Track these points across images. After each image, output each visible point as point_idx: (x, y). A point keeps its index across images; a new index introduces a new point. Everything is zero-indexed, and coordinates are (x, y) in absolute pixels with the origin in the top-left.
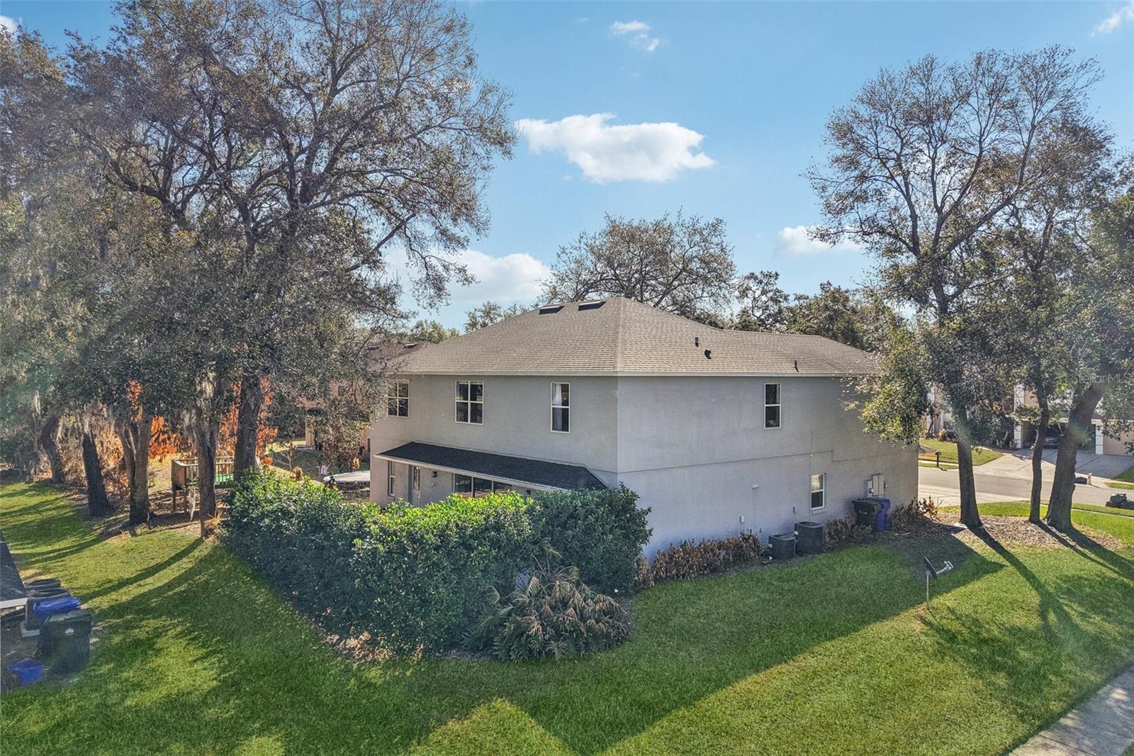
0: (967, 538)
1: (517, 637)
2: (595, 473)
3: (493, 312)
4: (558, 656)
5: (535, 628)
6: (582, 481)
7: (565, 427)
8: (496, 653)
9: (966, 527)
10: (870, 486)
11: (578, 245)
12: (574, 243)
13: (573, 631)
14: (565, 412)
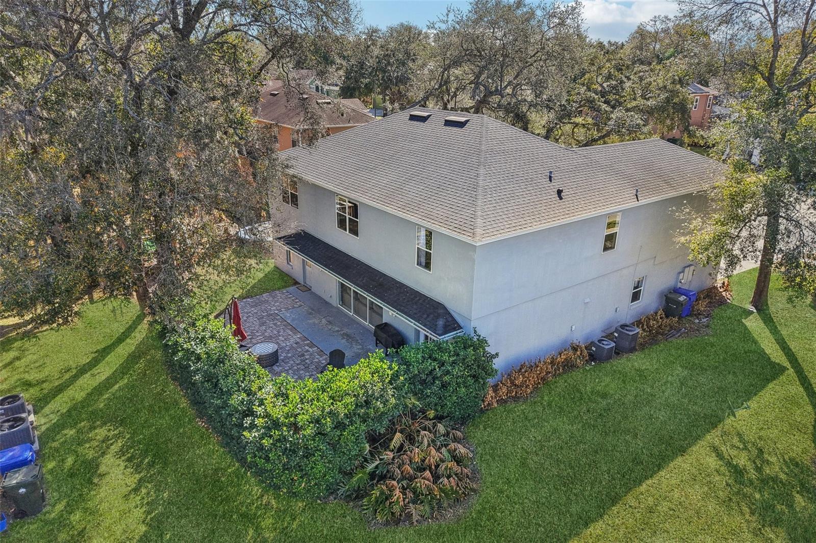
0: (754, 324)
1: (381, 503)
2: (453, 313)
3: (374, 34)
4: (415, 517)
5: (397, 496)
6: (441, 322)
7: (427, 266)
8: (365, 512)
9: (755, 311)
10: (681, 277)
11: (445, 19)
12: (442, 17)
13: (428, 495)
14: (428, 256)
